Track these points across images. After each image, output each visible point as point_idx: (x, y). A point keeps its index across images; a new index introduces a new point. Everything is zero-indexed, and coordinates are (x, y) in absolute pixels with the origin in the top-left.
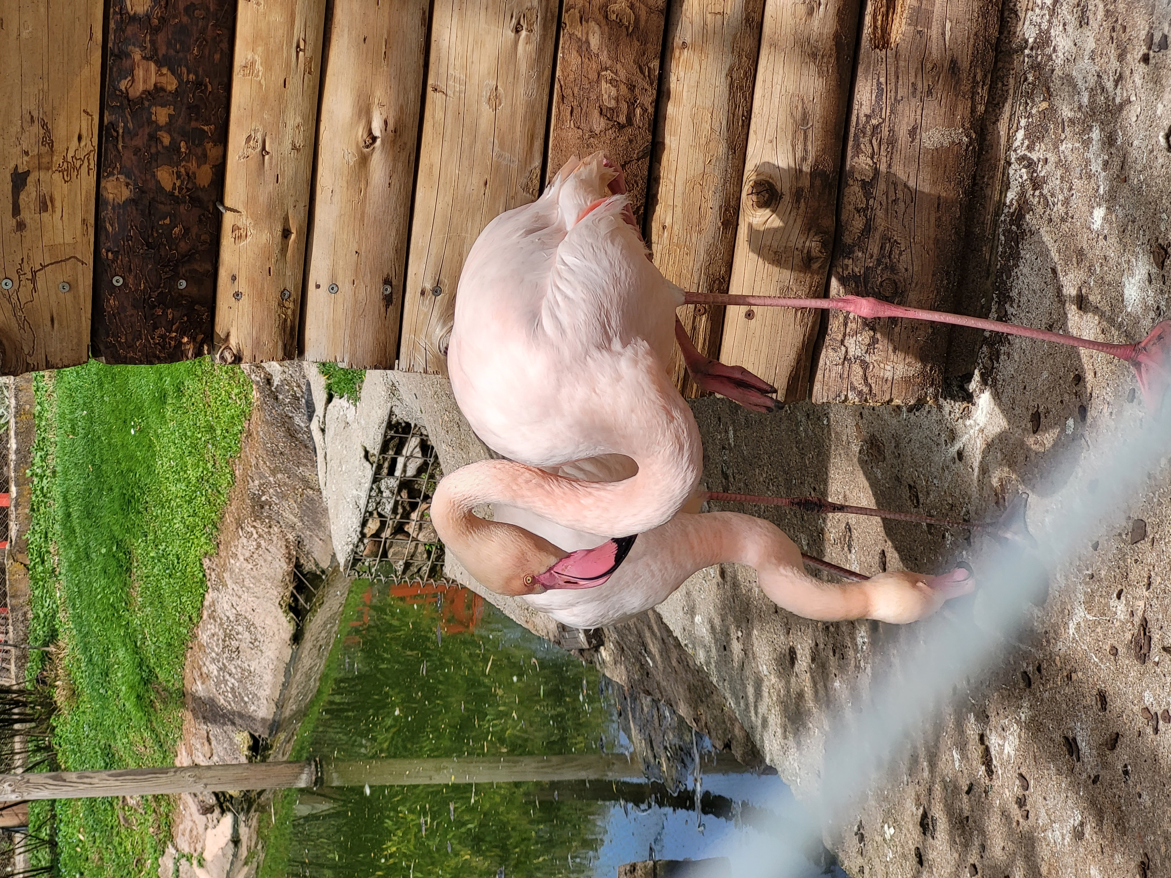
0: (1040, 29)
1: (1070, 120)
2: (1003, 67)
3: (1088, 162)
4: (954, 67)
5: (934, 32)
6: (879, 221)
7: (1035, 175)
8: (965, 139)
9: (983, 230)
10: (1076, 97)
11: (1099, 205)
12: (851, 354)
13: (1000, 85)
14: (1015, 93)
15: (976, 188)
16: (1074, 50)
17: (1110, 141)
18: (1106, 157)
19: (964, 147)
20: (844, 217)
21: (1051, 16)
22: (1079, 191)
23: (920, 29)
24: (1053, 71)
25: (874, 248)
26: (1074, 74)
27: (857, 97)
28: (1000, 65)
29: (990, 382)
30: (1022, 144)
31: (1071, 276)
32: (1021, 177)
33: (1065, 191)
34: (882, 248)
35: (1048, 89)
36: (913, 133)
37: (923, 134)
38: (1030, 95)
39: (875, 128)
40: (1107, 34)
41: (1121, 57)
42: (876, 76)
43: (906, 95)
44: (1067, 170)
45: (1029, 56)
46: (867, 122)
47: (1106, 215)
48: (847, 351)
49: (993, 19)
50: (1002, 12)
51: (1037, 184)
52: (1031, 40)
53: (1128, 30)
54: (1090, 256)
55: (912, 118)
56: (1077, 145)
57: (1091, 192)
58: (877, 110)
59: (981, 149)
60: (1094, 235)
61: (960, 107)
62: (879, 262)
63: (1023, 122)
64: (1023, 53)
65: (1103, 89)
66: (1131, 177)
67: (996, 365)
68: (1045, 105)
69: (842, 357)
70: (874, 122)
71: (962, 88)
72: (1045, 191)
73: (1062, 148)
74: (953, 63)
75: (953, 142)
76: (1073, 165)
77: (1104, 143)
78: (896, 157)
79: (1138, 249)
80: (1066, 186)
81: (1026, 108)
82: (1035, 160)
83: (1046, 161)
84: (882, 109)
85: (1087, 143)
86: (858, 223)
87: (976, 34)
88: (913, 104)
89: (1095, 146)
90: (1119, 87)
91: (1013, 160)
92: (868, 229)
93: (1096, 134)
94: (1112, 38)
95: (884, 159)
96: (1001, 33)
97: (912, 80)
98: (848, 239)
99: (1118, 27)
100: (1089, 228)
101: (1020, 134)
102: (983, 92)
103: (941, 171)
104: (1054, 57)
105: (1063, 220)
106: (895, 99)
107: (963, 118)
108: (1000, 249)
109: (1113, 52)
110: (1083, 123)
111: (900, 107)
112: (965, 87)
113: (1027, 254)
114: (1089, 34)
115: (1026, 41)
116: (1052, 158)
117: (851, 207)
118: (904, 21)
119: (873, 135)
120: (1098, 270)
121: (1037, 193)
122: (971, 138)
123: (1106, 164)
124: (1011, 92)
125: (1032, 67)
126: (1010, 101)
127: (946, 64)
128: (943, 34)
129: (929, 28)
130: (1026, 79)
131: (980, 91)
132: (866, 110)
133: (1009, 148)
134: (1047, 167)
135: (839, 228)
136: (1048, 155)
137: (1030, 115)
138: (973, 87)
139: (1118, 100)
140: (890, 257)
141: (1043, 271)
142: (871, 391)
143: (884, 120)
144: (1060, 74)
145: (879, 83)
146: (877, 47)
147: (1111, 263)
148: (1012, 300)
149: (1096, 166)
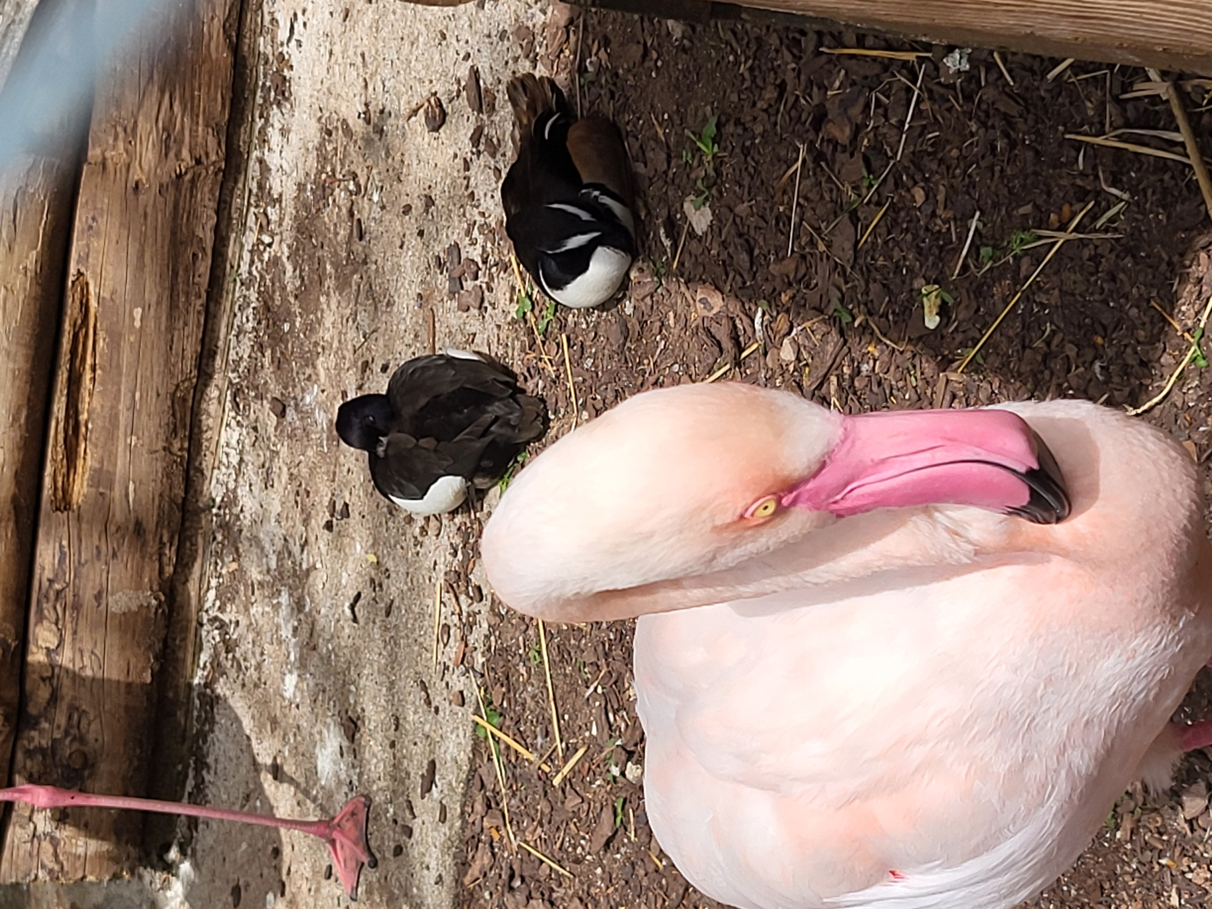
0: (227, 488)
1: (260, 583)
2: (191, 527)
3: (278, 627)
4: (139, 528)
5: (117, 493)
6: (65, 690)
7: (227, 637)
8: (154, 602)
9: (177, 694)
10: (264, 560)
11: (291, 672)
12: (40, 830)
13: (188, 544)
14: (204, 552)
15: (168, 651)
16: (260, 511)
17: (299, 606)
18: (296, 624)
19: (153, 610)
20: (28, 687)
21: (237, 475)
22: (270, 656)
23: (101, 490)
24: (240, 531)
25: (61, 719)
26: (261, 536)
27: (38, 560)
28: (187, 524)
29: (189, 852)
30: (214, 605)
31: (266, 744)
32: (214, 638)
33: (258, 656)
34: (70, 718)
35: (237, 549)
36: (98, 597)
37: (110, 598)
38: (219, 555)
39: (58, 593)
40: (292, 497)
41: (306, 522)
42: (58, 540)
43: (89, 558)
44: (258, 634)
45: (217, 515)
46: (50, 586)
47: (297, 683)
48: (35, 828)
49: (178, 481)
50: (187, 472)
51: (229, 646)
52: (218, 500)
53: (311, 495)
54: (283, 724)
55: (97, 581)
56: (267, 609)
57: (282, 658)
58: (60, 574)
59: (171, 611)
60: (287, 703)
61: (147, 569)
62: (67, 733)
63: (214, 582)
64: (210, 511)
65: (290, 553)
66: (320, 645)
67: (195, 834)
68: (234, 566)
69: (31, 834)
70: (57, 586)
71: (149, 550)
72: (238, 655)
73: (253, 611)
74: (138, 524)
75: (142, 605)
76: (264, 630)
77: (293, 609)
78: (82, 622)
79: (329, 720)
80: (258, 651)
81: (216, 568)
82: (227, 621)
83: (237, 623)
84: (65, 574)
85: (277, 607)
86: (44, 693)
87: (161, 495)
88: (98, 568)
89: (284, 611)
90: (305, 552)
91: (205, 621)
92: (54, 698)
93: (284, 598)
94: (296, 502)
95: (69, 626)
96: (186, 492)
97: (96, 543)
98: (33, 710)
99: (302, 492)
100: (282, 696)
101: (212, 594)
102: (170, 553)
103: (129, 636)
104: (241, 516)
105: (256, 686)
106: (79, 562)
107: (150, 580)
108: (195, 713)
109: (298, 518)
110: (273, 586)
111: (84, 570)
112: (152, 547)
113: (221, 721)
114: (274, 496)
115: (214, 500)
116: (243, 622)
117: (36, 676)
118: (85, 483)
119: (57, 599)
120: (292, 740)
121: (230, 656)
122: (160, 601)
123: (295, 629)
124: (200, 551)
125: (220, 526)
126: (199, 561)
127: (131, 527)
128: (127, 495)
129: (111, 489)
130: (215, 538)
131: (167, 552)
132: (48, 574)
133: (200, 609)
134: (239, 630)
135: (23, 698)
136: (240, 618)
137: (220, 576)
138: (160, 548)
139: (305, 566)
140: (78, 727)
141: (238, 738)
142: (62, 868)
143: (68, 585)
144: (249, 535)
145: (61, 546)
146: (58, 509)
147: (305, 733)
148: (208, 767)
149: (286, 632)
